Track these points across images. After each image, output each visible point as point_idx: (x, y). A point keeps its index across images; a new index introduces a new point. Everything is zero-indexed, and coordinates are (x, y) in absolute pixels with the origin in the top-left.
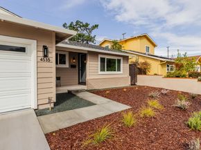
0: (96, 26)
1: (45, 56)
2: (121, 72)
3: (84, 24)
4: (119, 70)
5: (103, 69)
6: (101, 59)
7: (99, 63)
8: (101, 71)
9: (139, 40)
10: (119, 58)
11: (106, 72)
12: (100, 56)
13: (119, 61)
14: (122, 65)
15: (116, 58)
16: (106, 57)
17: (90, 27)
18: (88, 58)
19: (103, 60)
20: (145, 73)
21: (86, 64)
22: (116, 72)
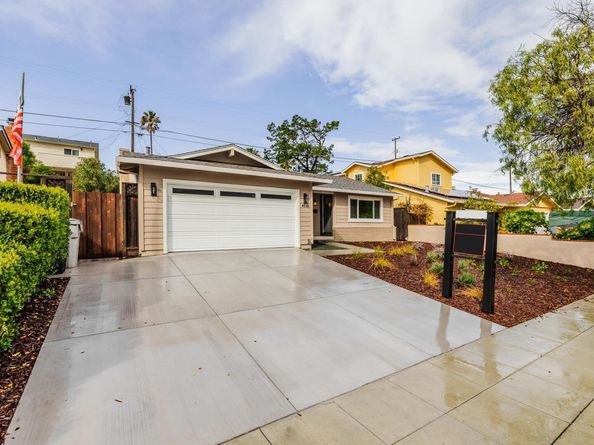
0: (335, 125)
1: (306, 203)
2: (381, 220)
3: (309, 120)
4: (377, 216)
5: (353, 215)
6: (352, 200)
7: (349, 206)
8: (352, 217)
9: (417, 164)
10: (377, 199)
11: (358, 220)
12: (350, 198)
13: (378, 203)
14: (382, 209)
15: (373, 200)
16: (359, 199)
17: (321, 127)
18: (335, 200)
19: (354, 203)
20: (423, 223)
21: (331, 208)
22: (373, 220)
